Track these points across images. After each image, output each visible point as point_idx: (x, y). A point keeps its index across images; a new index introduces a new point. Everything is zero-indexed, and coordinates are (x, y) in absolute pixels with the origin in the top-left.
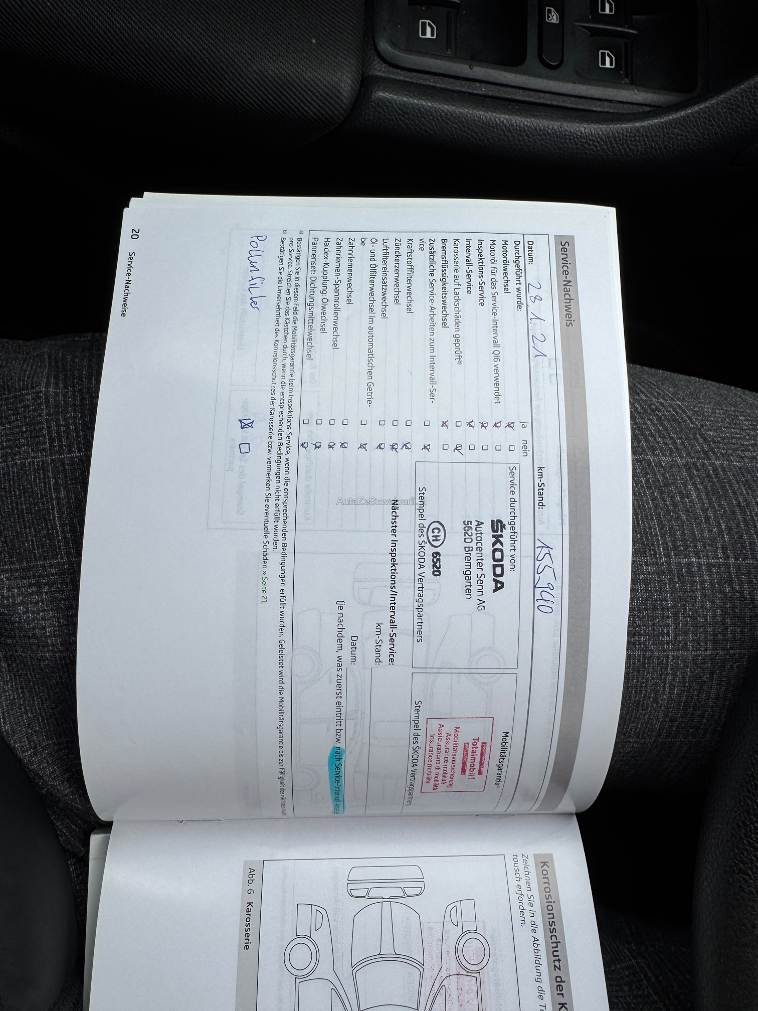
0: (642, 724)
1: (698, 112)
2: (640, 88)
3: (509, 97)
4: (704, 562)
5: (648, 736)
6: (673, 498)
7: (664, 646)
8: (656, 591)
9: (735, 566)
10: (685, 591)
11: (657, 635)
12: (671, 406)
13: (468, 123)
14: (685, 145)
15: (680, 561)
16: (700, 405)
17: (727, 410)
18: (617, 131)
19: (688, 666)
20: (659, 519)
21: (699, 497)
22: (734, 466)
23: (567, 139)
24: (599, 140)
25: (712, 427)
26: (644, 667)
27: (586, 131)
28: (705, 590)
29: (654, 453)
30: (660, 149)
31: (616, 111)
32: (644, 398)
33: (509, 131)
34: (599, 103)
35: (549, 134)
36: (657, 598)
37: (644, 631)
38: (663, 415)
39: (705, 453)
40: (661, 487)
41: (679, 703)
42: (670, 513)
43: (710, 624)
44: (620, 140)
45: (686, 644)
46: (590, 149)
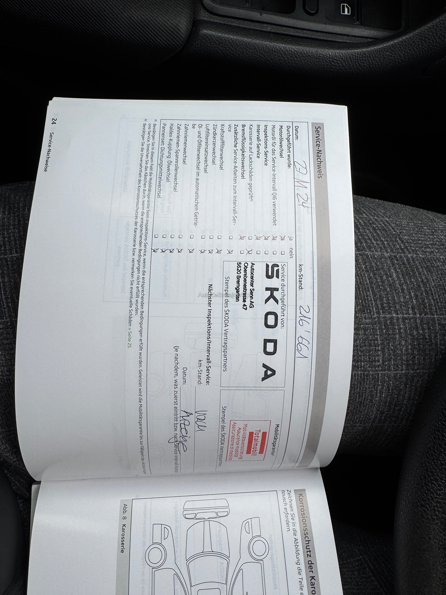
0: (363, 415)
1: (402, 42)
2: (366, 27)
3: (285, 33)
4: (401, 317)
5: (367, 422)
6: (381, 277)
7: (376, 368)
8: (371, 335)
9: (420, 319)
10: (389, 335)
11: (371, 362)
12: (382, 221)
13: (259, 50)
14: (394, 62)
15: (386, 316)
16: (400, 220)
17: (416, 223)
18: (352, 54)
19: (391, 380)
20: (373, 290)
21: (398, 276)
22: (420, 257)
23: (321, 59)
24: (341, 60)
25: (407, 233)
26: (364, 381)
27: (333, 54)
28: (401, 333)
29: (370, 250)
30: (378, 65)
31: (351, 42)
32: (365, 216)
33: (285, 54)
34: (341, 37)
35: (309, 56)
36: (372, 339)
37: (364, 359)
38: (376, 227)
39: (402, 249)
40: (375, 271)
41: (386, 403)
42: (380, 287)
43: (404, 355)
44: (353, 59)
45: (390, 366)
46: (335, 66)
